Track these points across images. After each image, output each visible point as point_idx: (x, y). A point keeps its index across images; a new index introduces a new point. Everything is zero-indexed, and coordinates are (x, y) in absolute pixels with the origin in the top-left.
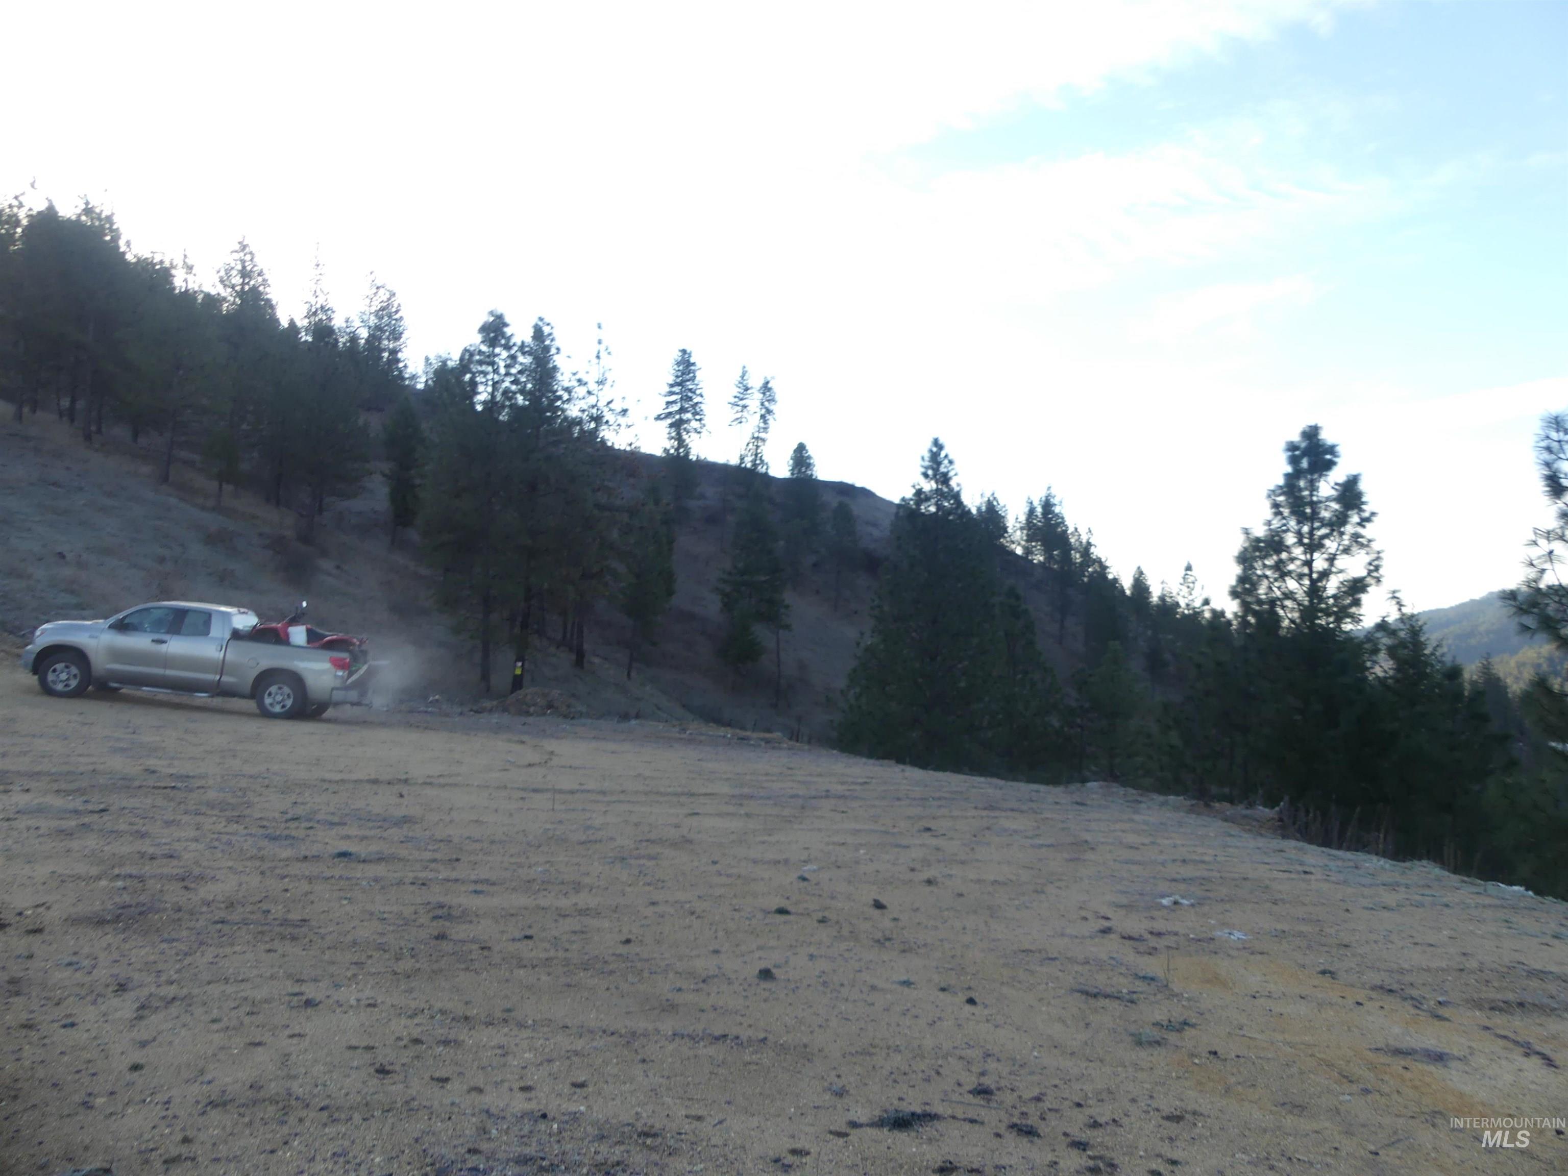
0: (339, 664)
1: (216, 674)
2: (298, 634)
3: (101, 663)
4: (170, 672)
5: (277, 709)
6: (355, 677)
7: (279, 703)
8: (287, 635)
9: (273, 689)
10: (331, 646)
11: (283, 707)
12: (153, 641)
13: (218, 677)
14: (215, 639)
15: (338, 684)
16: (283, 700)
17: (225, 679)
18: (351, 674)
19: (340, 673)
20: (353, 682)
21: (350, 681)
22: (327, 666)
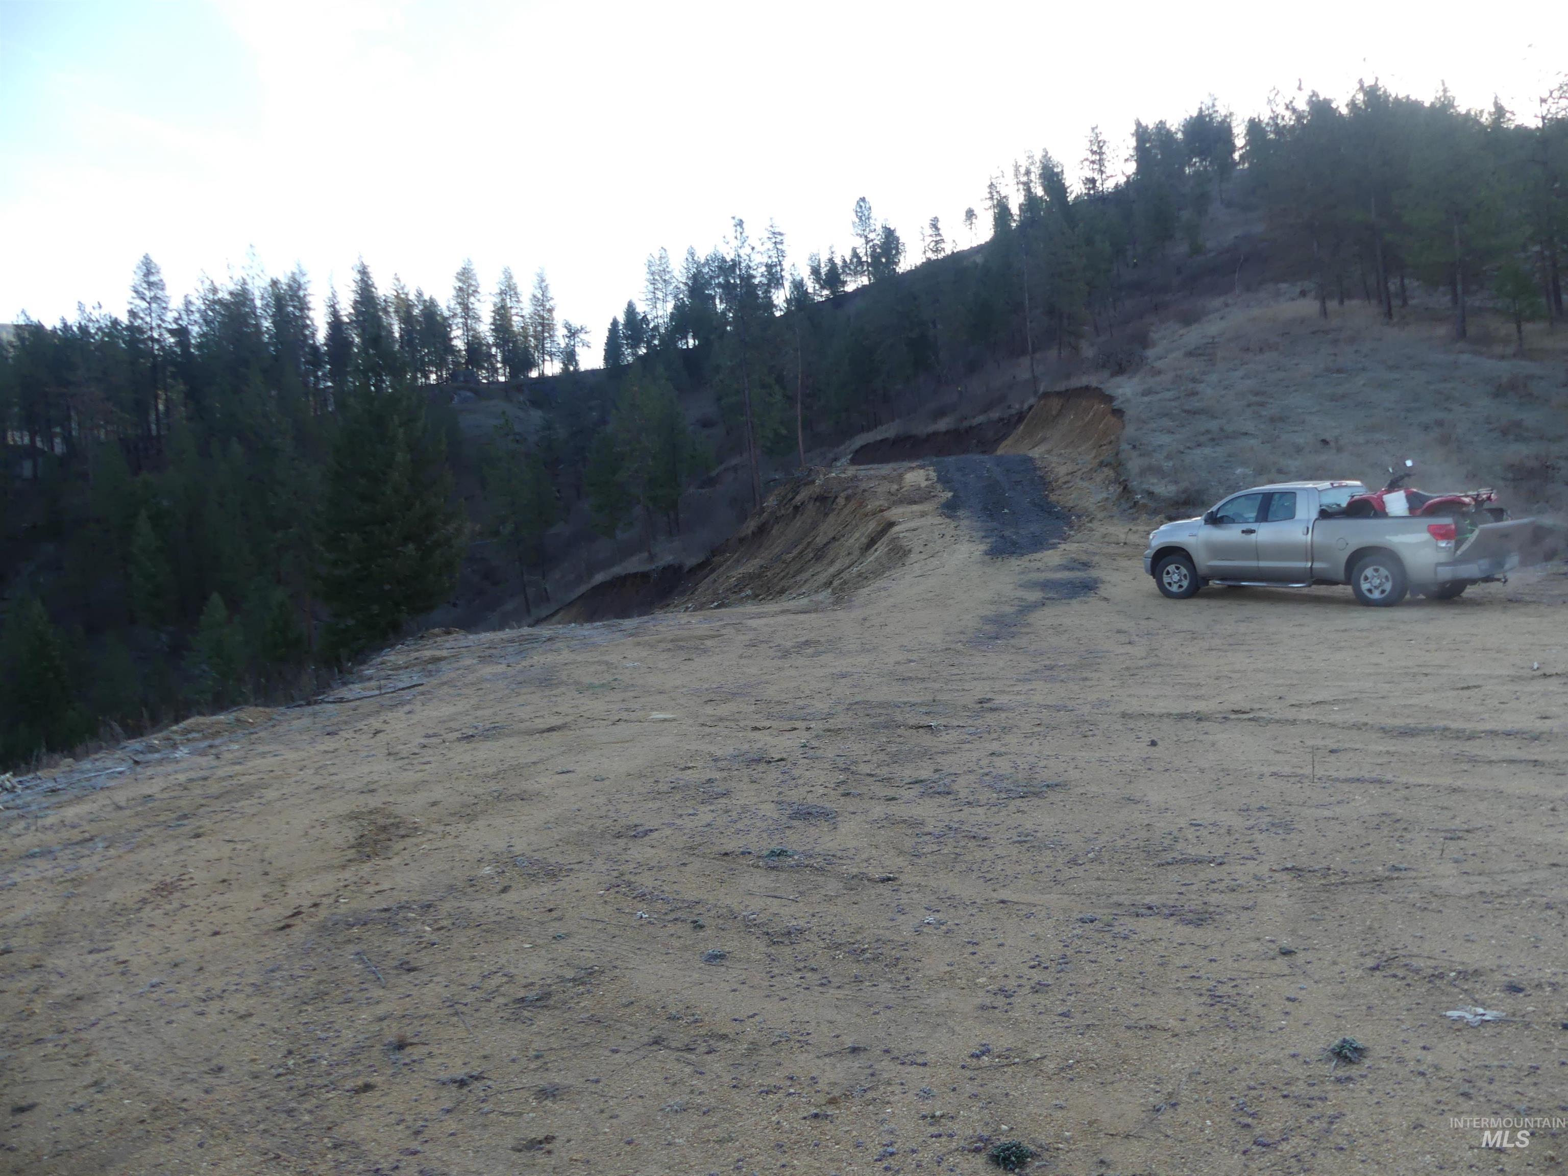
0: (1439, 533)
1: (1307, 561)
2: (1396, 503)
3: (1204, 561)
4: (1263, 564)
5: (1376, 595)
6: (1464, 547)
7: (1376, 587)
8: (1382, 505)
9: (1369, 572)
10: (1434, 510)
11: (1383, 592)
12: (1243, 532)
13: (1309, 564)
14: (1300, 520)
15: (1443, 557)
16: (1381, 584)
17: (1317, 565)
18: (1458, 545)
19: (1443, 544)
20: (1463, 554)
21: (1459, 552)
22: (1426, 536)
